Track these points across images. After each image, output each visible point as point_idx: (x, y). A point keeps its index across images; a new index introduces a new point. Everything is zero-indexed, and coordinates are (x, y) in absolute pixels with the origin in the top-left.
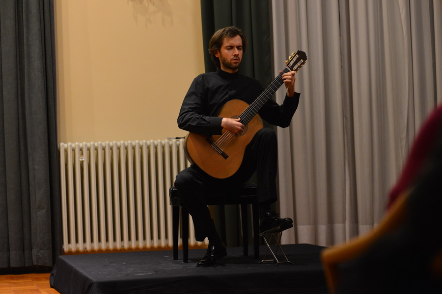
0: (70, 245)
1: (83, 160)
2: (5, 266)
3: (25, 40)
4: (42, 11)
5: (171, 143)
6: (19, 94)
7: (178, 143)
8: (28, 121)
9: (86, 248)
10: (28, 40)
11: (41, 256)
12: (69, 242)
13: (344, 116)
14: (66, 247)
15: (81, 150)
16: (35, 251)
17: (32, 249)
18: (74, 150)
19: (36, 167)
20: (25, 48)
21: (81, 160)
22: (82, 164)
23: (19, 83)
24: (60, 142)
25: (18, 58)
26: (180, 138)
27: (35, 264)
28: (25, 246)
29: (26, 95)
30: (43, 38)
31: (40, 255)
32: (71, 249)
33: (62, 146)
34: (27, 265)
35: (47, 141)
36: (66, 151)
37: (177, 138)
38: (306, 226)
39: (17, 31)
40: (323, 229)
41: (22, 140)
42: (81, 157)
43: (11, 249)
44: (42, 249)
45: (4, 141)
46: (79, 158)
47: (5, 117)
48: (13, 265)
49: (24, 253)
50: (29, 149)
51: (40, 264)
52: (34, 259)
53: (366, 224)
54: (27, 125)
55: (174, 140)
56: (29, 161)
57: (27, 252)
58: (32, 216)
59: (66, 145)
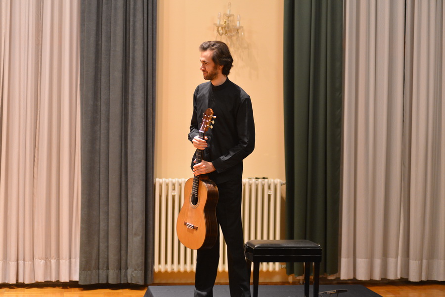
0: (160, 266)
1: (175, 194)
2: (104, 282)
3: (130, 90)
4: (146, 65)
5: (251, 182)
6: (123, 136)
7: (257, 182)
8: (129, 160)
9: (173, 269)
10: (133, 90)
11: (134, 276)
12: (160, 263)
13: (403, 163)
14: (157, 268)
15: (174, 185)
16: (129, 271)
17: (127, 269)
18: (167, 185)
19: (134, 199)
20: (130, 96)
21: (173, 194)
22: (174, 197)
23: (123, 126)
24: (156, 178)
25: (123, 105)
26: (259, 178)
27: (129, 282)
28: (121, 266)
29: (129, 137)
30: (146, 89)
31: (134, 274)
32: (161, 270)
33: (158, 181)
34: (122, 282)
35: (144, 178)
36: (161, 185)
37: (256, 178)
38: (364, 260)
39: (124, 81)
40: (378, 262)
41: (123, 175)
42: (174, 192)
43: (110, 268)
44: (135, 270)
45: (108, 176)
46: (172, 193)
47: (110, 155)
48: (111, 282)
49: (120, 272)
50: (129, 183)
51: (133, 282)
52: (129, 277)
53: (416, 260)
54: (129, 163)
55: (254, 180)
56: (129, 194)
57: (123, 271)
58: (129, 241)
59: (161, 180)
